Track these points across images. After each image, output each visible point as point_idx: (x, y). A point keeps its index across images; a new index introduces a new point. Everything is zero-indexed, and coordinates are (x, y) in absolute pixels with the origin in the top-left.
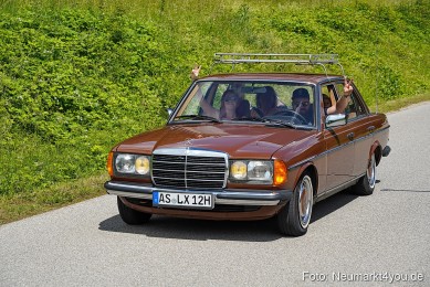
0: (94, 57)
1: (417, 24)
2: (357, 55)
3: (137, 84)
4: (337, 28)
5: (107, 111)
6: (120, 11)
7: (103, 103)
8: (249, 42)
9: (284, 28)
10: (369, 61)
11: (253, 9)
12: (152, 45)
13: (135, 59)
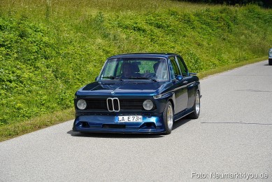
0: (9, 48)
1: (208, 24)
2: (172, 44)
3: (38, 64)
4: (159, 27)
5: (21, 82)
6: (24, 17)
7: (18, 77)
8: (105, 36)
9: (127, 27)
10: (180, 48)
11: (106, 15)
12: (46, 39)
13: (35, 48)
